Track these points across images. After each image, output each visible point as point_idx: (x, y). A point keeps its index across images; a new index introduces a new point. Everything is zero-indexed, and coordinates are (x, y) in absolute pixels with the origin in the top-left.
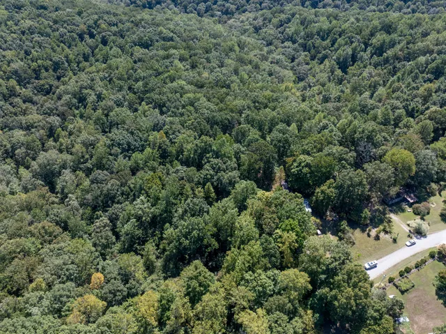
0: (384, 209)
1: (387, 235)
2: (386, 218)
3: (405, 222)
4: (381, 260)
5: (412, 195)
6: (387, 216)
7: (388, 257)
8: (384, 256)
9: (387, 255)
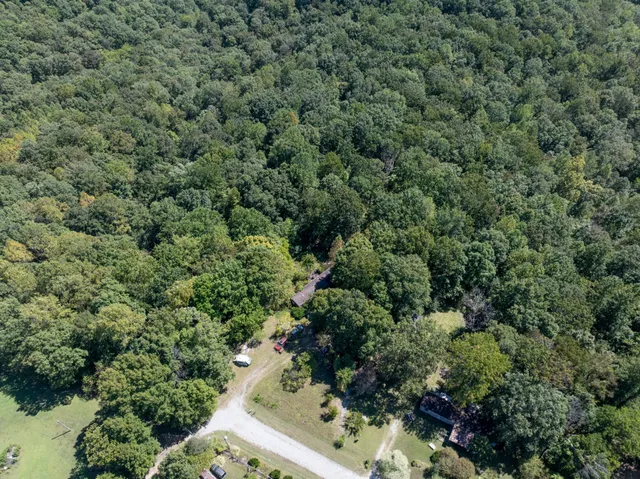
0: (403, 407)
1: (343, 429)
2: (383, 416)
3: (396, 446)
4: (287, 438)
5: (470, 435)
6: (391, 416)
7: (299, 445)
8: (296, 439)
9: (301, 442)
